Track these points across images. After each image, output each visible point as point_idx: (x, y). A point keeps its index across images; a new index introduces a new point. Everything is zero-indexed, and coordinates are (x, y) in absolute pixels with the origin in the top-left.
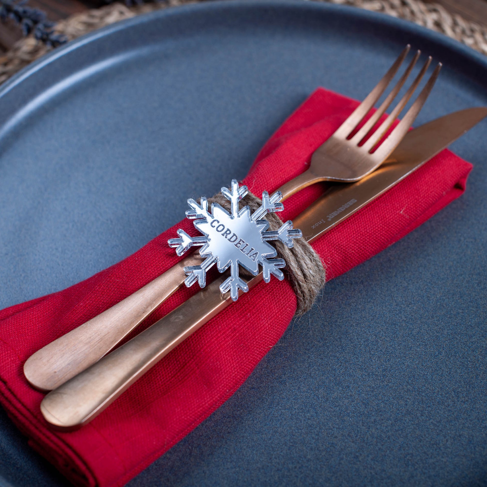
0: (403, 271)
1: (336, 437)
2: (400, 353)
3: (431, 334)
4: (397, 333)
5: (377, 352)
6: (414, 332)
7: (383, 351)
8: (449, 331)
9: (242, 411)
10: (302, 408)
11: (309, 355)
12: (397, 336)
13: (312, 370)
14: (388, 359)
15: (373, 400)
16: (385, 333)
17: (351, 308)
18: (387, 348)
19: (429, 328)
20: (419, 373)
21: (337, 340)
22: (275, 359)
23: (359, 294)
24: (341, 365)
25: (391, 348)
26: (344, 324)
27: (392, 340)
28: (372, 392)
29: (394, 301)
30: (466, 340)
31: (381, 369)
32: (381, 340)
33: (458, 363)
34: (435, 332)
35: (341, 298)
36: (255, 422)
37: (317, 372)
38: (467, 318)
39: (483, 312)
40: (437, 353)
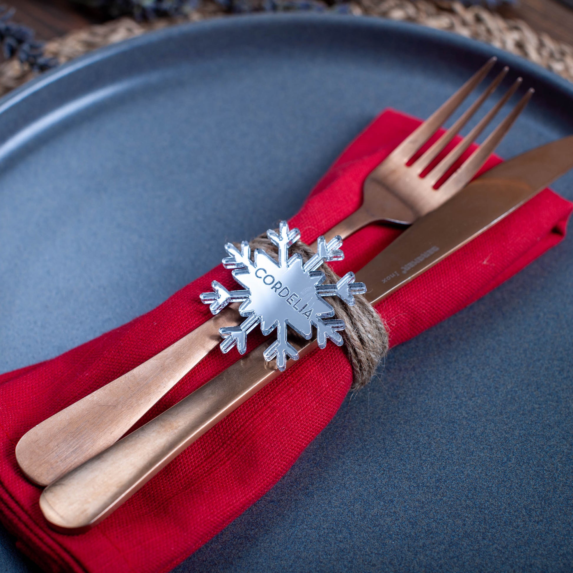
0: (466, 355)
1: (374, 565)
2: (458, 459)
3: (499, 435)
4: (456, 434)
5: (429, 457)
6: (477, 433)
7: (438, 456)
8: (521, 432)
9: (257, 530)
10: (333, 528)
11: (344, 460)
12: (455, 438)
13: (346, 479)
14: (443, 467)
15: (423, 519)
16: (441, 433)
17: (399, 402)
18: (442, 452)
19: (497, 428)
20: (482, 484)
21: (380, 442)
22: (300, 464)
23: (410, 384)
24: (383, 474)
25: (448, 453)
26: (389, 422)
27: (448, 442)
28: (422, 508)
29: (453, 393)
30: (543, 444)
31: (434, 479)
32: (435, 443)
33: (532, 472)
34: (504, 432)
35: (387, 388)
36: (273, 544)
37: (353, 482)
38: (544, 415)
39: (564, 407)
40: (505, 459)
